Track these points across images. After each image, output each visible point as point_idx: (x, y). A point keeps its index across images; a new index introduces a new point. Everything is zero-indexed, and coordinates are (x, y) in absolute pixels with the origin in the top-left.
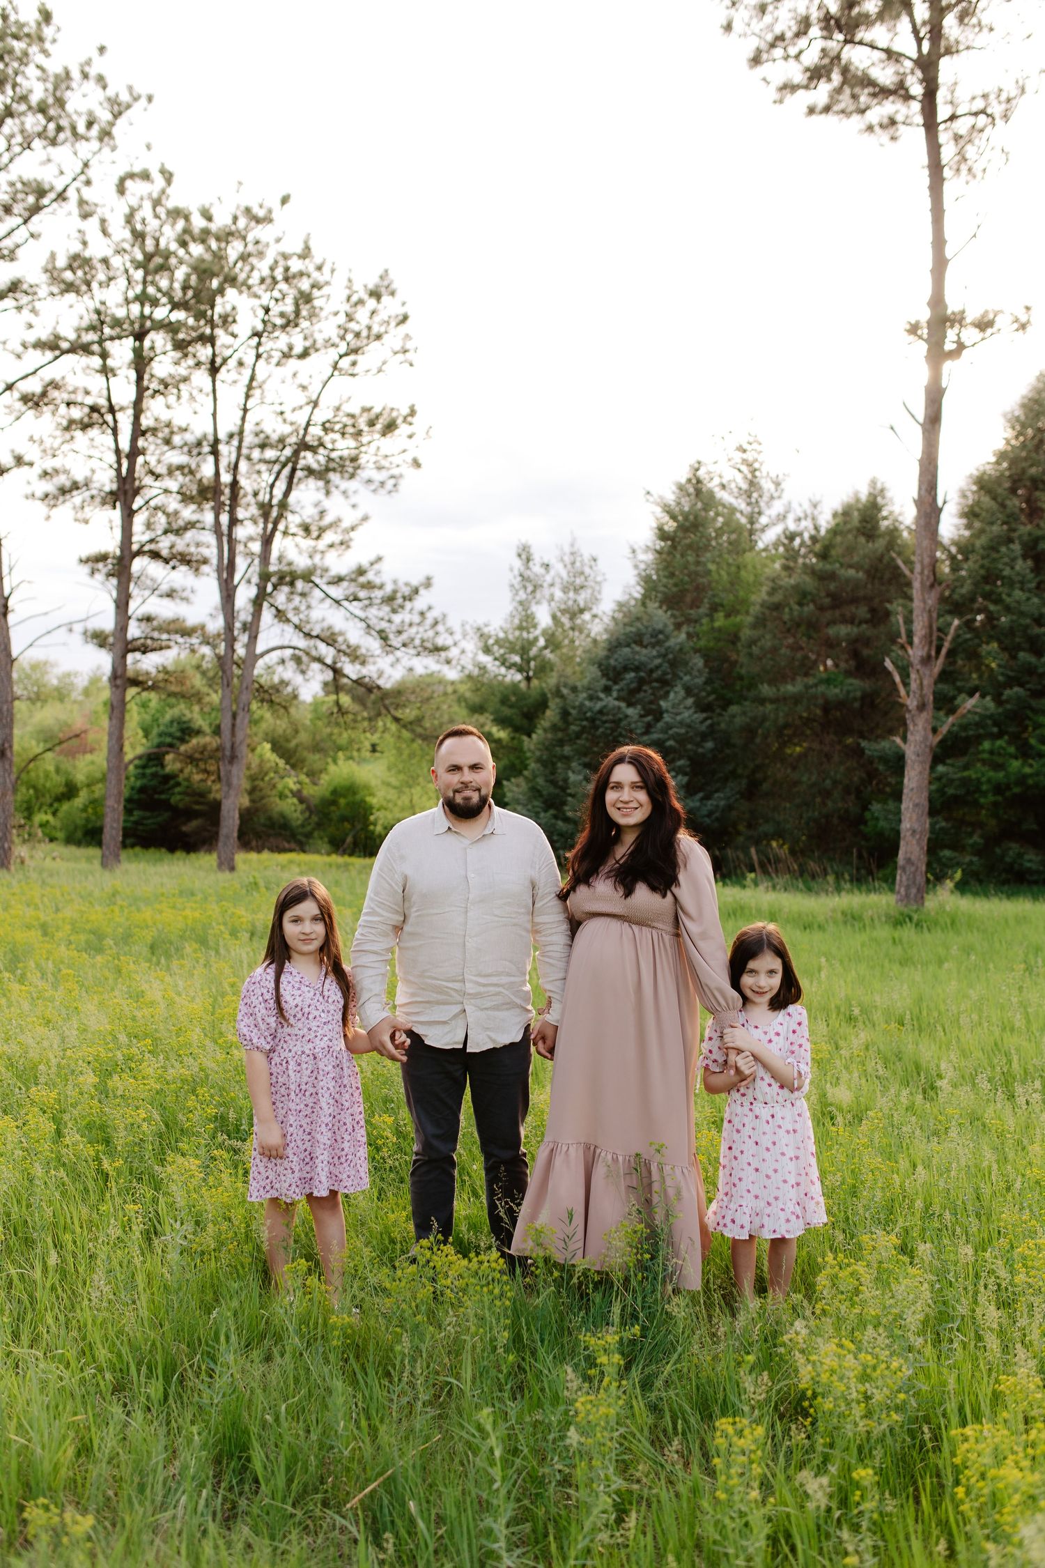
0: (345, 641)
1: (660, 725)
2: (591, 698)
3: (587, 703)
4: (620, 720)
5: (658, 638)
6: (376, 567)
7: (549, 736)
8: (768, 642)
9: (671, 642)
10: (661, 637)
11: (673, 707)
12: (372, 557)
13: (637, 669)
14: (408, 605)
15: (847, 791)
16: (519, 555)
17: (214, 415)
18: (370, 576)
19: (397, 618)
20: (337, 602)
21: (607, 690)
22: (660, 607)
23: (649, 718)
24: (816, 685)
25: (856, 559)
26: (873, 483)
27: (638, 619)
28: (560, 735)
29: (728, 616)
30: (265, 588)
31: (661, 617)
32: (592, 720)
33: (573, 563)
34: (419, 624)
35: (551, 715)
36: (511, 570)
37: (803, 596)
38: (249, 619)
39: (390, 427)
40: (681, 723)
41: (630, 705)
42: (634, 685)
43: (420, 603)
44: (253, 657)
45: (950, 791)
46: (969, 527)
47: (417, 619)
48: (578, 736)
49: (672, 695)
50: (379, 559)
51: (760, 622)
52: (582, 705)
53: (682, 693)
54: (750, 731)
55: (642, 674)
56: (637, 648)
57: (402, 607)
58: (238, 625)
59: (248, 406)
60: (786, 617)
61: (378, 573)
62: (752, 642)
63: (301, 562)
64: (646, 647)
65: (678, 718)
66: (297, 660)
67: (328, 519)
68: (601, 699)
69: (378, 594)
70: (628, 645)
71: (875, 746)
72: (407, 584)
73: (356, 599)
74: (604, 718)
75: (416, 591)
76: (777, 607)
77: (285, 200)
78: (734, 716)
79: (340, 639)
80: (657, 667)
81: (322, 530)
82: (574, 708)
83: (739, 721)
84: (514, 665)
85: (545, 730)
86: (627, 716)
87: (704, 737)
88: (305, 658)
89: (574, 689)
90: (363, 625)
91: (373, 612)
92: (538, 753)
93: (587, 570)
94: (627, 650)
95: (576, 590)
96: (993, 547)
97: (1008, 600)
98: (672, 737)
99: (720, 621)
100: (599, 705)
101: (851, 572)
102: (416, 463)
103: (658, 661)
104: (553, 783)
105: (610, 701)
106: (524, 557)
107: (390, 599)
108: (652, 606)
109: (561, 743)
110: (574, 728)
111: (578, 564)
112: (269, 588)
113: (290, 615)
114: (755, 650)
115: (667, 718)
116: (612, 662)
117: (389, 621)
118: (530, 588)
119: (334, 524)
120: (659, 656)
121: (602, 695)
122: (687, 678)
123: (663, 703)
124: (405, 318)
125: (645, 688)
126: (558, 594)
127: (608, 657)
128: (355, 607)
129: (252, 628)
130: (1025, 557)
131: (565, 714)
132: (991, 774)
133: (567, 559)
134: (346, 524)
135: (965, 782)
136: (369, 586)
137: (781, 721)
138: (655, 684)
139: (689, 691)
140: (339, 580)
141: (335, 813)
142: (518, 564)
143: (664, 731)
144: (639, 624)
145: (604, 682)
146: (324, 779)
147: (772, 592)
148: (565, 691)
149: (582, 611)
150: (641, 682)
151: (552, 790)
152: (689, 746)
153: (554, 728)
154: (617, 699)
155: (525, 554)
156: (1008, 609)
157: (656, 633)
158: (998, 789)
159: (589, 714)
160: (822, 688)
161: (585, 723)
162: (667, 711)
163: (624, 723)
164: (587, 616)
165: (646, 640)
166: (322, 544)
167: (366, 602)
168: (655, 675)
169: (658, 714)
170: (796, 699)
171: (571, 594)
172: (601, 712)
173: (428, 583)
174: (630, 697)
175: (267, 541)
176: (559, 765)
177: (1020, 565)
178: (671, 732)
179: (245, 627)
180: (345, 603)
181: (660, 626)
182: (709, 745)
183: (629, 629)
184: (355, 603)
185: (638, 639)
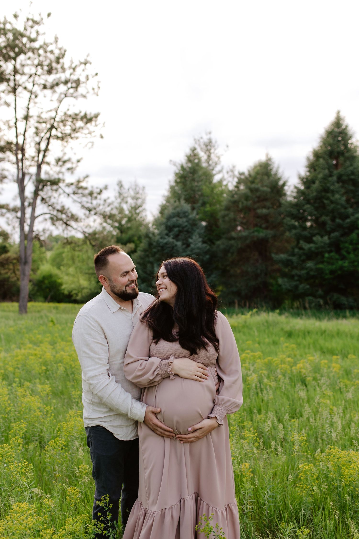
0: (70, 212)
1: (189, 248)
2: (161, 238)
3: (161, 240)
4: (173, 247)
5: (185, 214)
6: (86, 179)
7: (143, 253)
8: (232, 215)
9: (191, 216)
10: (187, 214)
11: (194, 241)
12: (84, 175)
13: (178, 226)
14: (99, 197)
15: (266, 274)
16: (118, 185)
17: (15, 109)
18: (83, 184)
19: (95, 202)
20: (68, 195)
21: (167, 235)
22: (185, 203)
23: (184, 246)
24: (253, 232)
25: (265, 184)
26: (267, 155)
27: (177, 207)
28: (147, 253)
29: (211, 206)
30: (38, 187)
31: (187, 207)
32: (162, 247)
33: (136, 189)
34: (104, 205)
35: (143, 245)
36: (115, 190)
37: (247, 198)
38: (31, 201)
39: (89, 120)
40: (198, 248)
41: (177, 241)
42: (177, 233)
43: (104, 195)
44: (33, 218)
45: (312, 273)
46: (309, 171)
47: (102, 202)
48: (155, 253)
49: (194, 237)
50: (87, 176)
51: (228, 209)
52: (158, 241)
53: (198, 236)
54: (226, 252)
55: (181, 229)
56: (178, 218)
57: (96, 198)
58: (26, 204)
59: (29, 107)
60: (240, 205)
61: (87, 182)
62: (224, 217)
63: (55, 176)
64: (181, 218)
65: (197, 246)
66: (52, 219)
67: (65, 158)
68: (165, 238)
69: (87, 192)
70: (174, 217)
71: (277, 256)
72: (97, 188)
73: (77, 194)
74: (168, 246)
75: (101, 191)
76: (235, 203)
77: (49, 15)
78: (219, 246)
79: (68, 212)
80: (186, 226)
81: (64, 162)
82: (154, 242)
83: (222, 247)
84: (116, 227)
85: (141, 251)
86: (176, 245)
87: (206, 253)
88: (55, 218)
89: (153, 234)
90: (80, 205)
91: (84, 199)
92: (138, 261)
93: (141, 192)
94: (175, 219)
95: (137, 199)
96: (325, 178)
97: (332, 198)
98: (194, 254)
99: (208, 208)
100: (165, 241)
101: (265, 189)
102: (102, 137)
103: (186, 224)
104: (145, 272)
105: (170, 239)
106: (120, 185)
107: (91, 194)
108: (183, 202)
109: (148, 256)
110: (155, 250)
111: (137, 189)
112: (40, 187)
113: (47, 200)
114: (227, 219)
115: (192, 246)
116: (169, 224)
117: (91, 203)
118: (122, 197)
119: (69, 160)
120: (187, 221)
121: (166, 237)
122: (198, 230)
123: (190, 240)
124: (97, 74)
125: (182, 234)
126: (130, 201)
127: (167, 222)
128: (75, 197)
129: (33, 205)
130: (338, 182)
131: (150, 244)
132: (330, 267)
133: (133, 187)
134: (74, 160)
135: (318, 270)
136: (81, 188)
137: (239, 246)
138: (185, 233)
139: (200, 236)
140: (69, 185)
141: (44, 286)
142: (117, 188)
143: (191, 251)
144: (178, 209)
145: (166, 232)
146: (39, 272)
147: (233, 196)
148: (151, 235)
149: (139, 207)
150: (180, 232)
151: (145, 275)
152: (201, 257)
153: (145, 250)
154: (173, 238)
155: (120, 184)
156: (332, 202)
157: (185, 213)
158: (332, 272)
159: (161, 245)
160: (256, 234)
161: (159, 248)
162: (191, 243)
163: (175, 248)
164: (140, 209)
165: (181, 215)
166: (64, 169)
167: (80, 195)
168: (186, 229)
169: (188, 245)
170: (246, 238)
171: (135, 201)
172: (166, 244)
173: (106, 188)
174: (176, 237)
175: (39, 167)
176: (149, 265)
177: (337, 185)
178: (194, 251)
179: (30, 205)
180: (72, 195)
181: (186, 210)
182: (208, 257)
183: (174, 211)
184: (76, 195)
185: (178, 215)
